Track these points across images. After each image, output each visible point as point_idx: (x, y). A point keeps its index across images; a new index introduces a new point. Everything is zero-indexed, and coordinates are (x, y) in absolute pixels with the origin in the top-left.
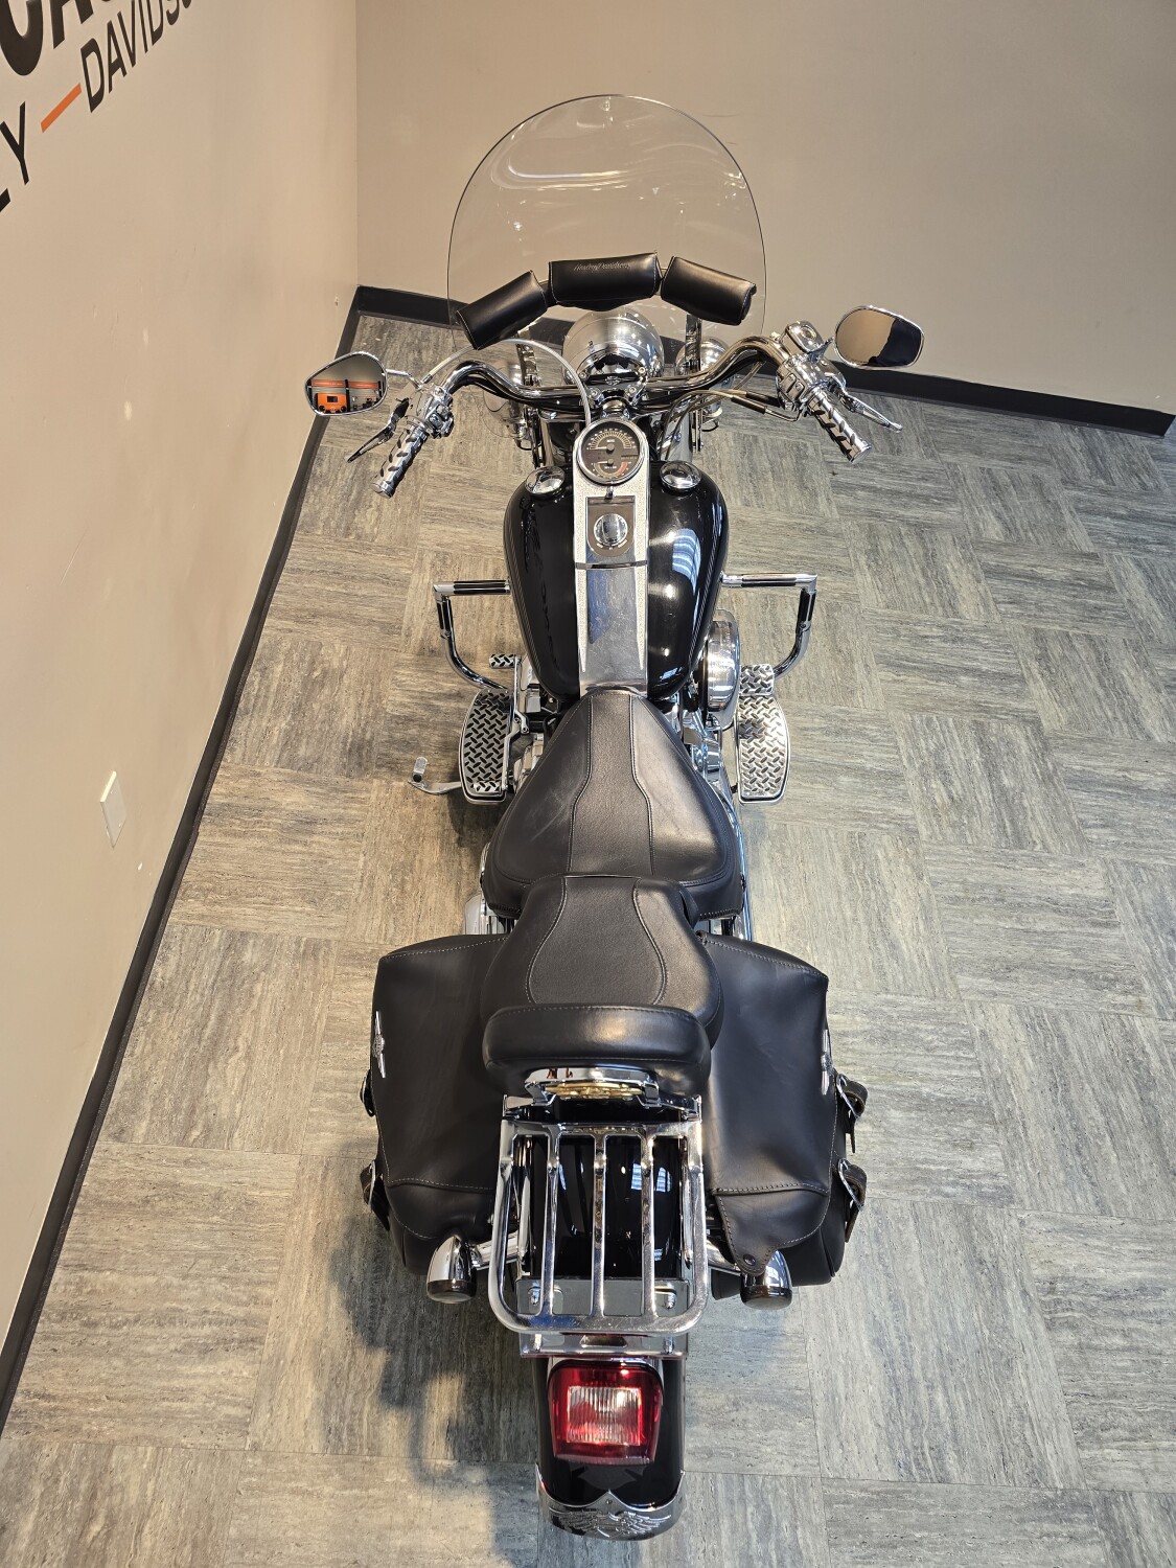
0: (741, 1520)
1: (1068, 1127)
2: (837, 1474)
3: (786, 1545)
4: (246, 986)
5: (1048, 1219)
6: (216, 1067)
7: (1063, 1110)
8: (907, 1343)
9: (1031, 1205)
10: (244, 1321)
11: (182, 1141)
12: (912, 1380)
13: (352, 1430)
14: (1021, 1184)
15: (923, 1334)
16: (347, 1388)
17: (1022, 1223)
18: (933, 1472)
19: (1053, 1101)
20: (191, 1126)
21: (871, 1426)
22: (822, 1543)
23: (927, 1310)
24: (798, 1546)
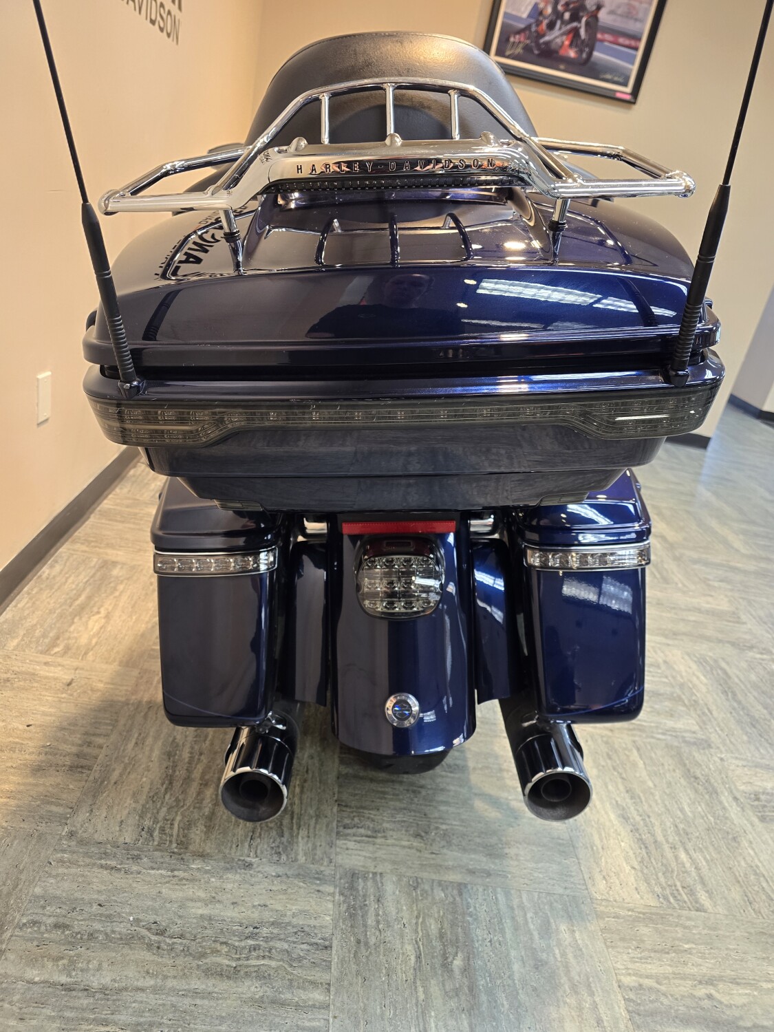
0: (522, 922)
1: (741, 713)
2: (604, 897)
3: (566, 943)
4: (112, 585)
5: (742, 759)
6: (81, 618)
7: (735, 705)
8: (647, 819)
9: (726, 750)
10: (78, 755)
11: (46, 652)
12: (656, 842)
13: (164, 830)
14: (714, 738)
15: (659, 815)
16: (162, 803)
17: (722, 759)
18: (689, 903)
19: (728, 700)
20: (54, 644)
21: (628, 868)
22: (600, 945)
23: (659, 801)
24: (578, 945)
